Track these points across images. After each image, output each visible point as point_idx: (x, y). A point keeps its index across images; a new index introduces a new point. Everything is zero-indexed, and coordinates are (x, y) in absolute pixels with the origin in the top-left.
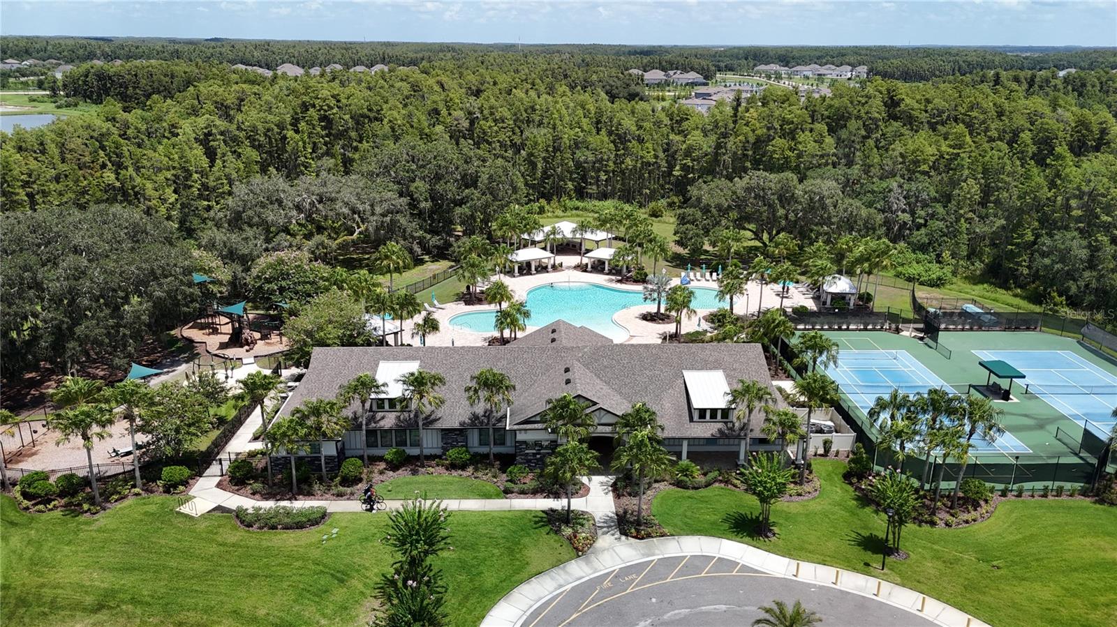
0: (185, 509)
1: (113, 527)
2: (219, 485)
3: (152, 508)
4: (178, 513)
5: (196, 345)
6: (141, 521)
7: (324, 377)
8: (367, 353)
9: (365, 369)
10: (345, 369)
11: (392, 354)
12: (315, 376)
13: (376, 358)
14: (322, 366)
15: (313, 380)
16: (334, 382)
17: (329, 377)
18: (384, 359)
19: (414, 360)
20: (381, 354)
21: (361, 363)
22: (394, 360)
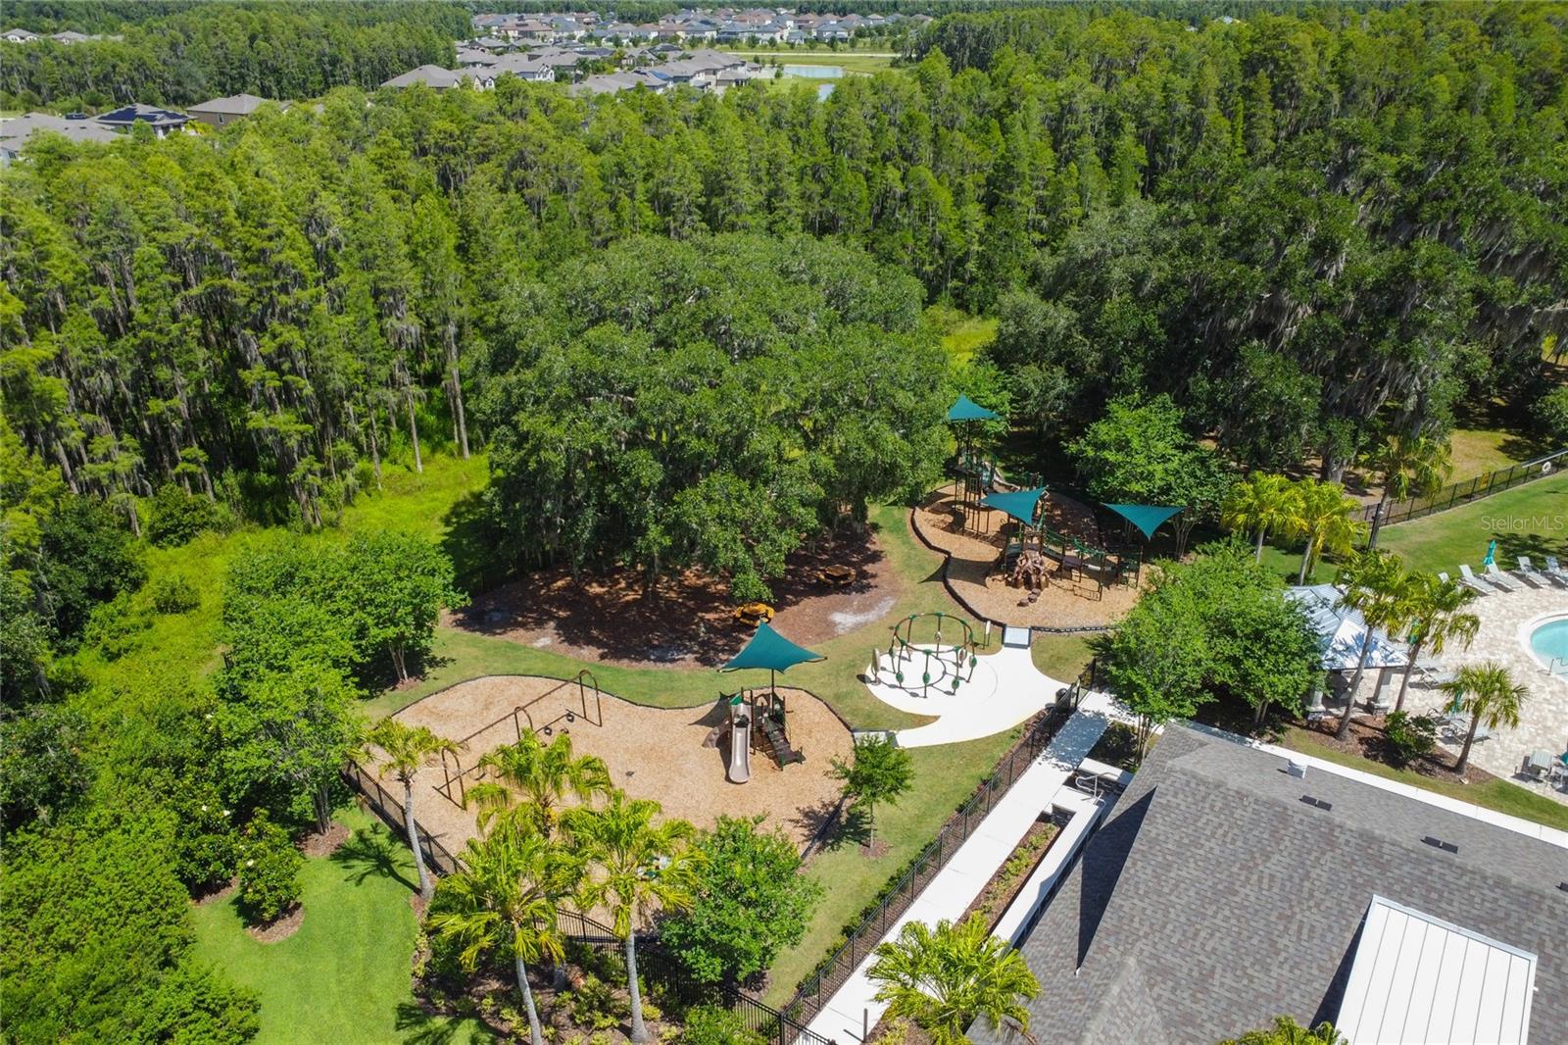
7: (1177, 886)
8: (1332, 844)
9: (1318, 905)
10: (1248, 879)
11: (1422, 881)
12: (1149, 871)
13: (1361, 874)
14: (1179, 843)
15: (1142, 887)
16: (1204, 916)
17: (1192, 893)
18: (1389, 893)
19: (1506, 940)
20: (1383, 868)
21: (1307, 876)
22: (1428, 911)
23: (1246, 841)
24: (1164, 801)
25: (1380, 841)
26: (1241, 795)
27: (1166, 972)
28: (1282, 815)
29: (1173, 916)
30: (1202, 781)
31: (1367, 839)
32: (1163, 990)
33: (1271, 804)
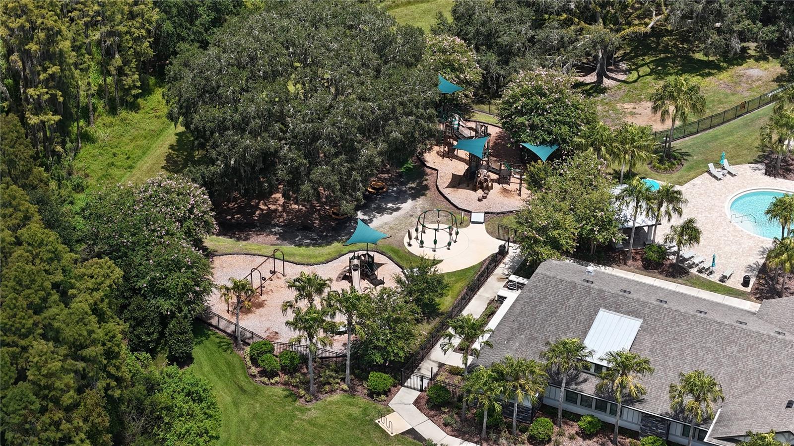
0: (383, 423)
1: (321, 421)
2: (416, 403)
3: (356, 411)
4: (377, 425)
5: (428, 170)
6: (345, 423)
7: (538, 312)
8: (589, 293)
9: (583, 314)
10: (562, 308)
11: (615, 302)
12: (529, 308)
13: (597, 302)
14: (540, 298)
15: (527, 313)
16: (547, 321)
17: (543, 314)
18: (605, 307)
19: (636, 317)
20: (604, 300)
21: (581, 305)
22: (616, 311)
23: (562, 296)
24: (535, 284)
25: (604, 292)
26: (562, 281)
27: (535, 339)
28: (574, 286)
29: (537, 322)
30: (549, 277)
31: (601, 291)
32: (533, 344)
33: (571, 283)
